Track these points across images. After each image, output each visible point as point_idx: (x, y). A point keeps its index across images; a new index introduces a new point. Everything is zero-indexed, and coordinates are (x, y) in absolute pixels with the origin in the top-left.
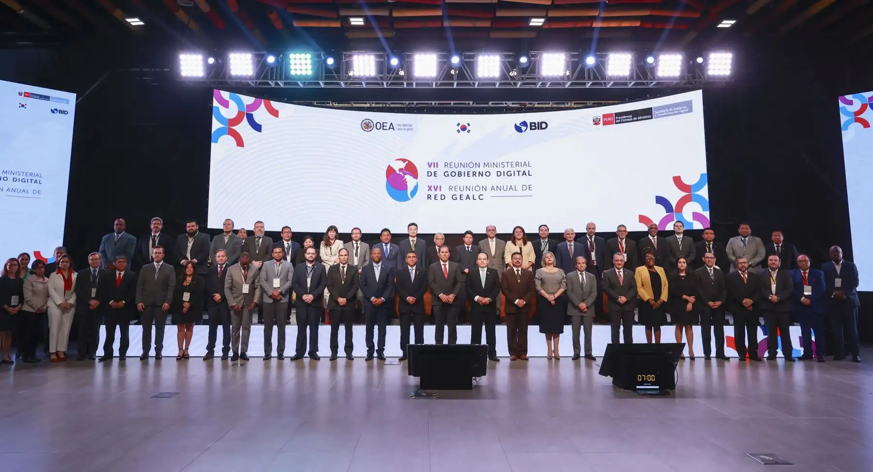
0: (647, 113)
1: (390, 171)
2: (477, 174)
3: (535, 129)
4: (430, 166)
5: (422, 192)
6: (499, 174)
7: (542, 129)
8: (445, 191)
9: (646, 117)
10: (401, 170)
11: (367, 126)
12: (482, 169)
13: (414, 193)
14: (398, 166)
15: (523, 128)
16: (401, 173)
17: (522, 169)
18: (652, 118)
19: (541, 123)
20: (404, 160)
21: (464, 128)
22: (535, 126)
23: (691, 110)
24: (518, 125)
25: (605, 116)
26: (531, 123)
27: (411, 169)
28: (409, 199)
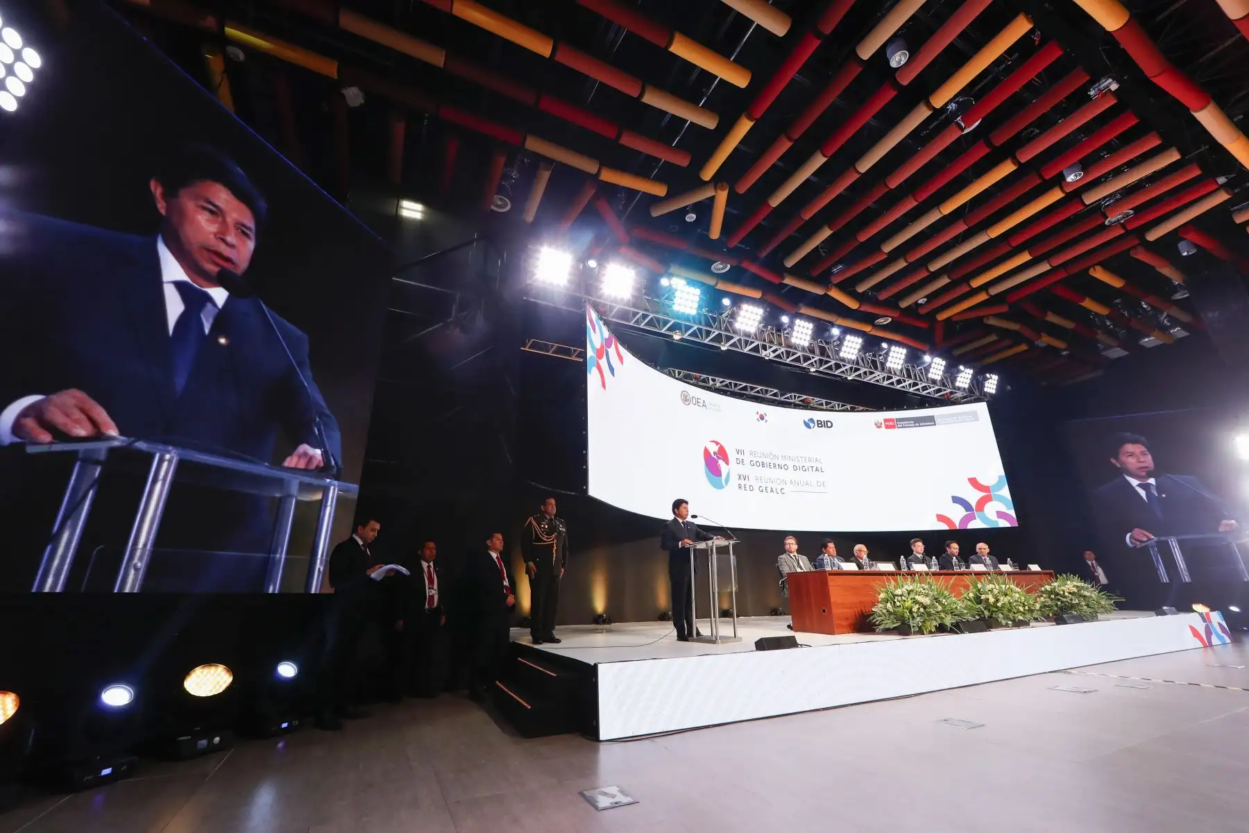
0: (930, 420)
1: (706, 452)
2: (777, 466)
3: (822, 427)
4: (738, 453)
5: (734, 481)
6: (795, 468)
7: (828, 427)
8: (752, 482)
9: (929, 424)
10: (715, 453)
11: (686, 399)
12: (782, 462)
13: (727, 481)
14: (713, 449)
15: (812, 425)
16: (715, 457)
17: (815, 465)
18: (935, 425)
19: (827, 421)
20: (717, 443)
21: (762, 418)
22: (821, 424)
23: (977, 419)
24: (807, 421)
25: (886, 420)
26: (818, 421)
27: (722, 453)
28: (723, 487)
